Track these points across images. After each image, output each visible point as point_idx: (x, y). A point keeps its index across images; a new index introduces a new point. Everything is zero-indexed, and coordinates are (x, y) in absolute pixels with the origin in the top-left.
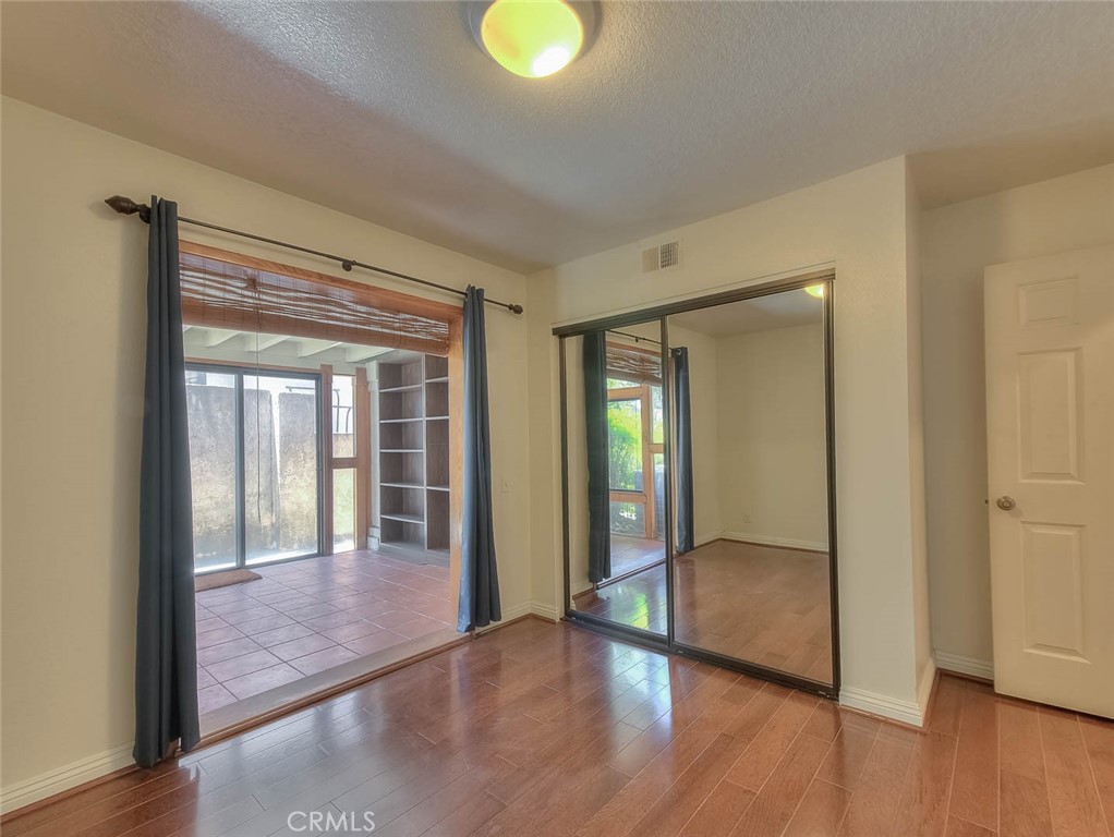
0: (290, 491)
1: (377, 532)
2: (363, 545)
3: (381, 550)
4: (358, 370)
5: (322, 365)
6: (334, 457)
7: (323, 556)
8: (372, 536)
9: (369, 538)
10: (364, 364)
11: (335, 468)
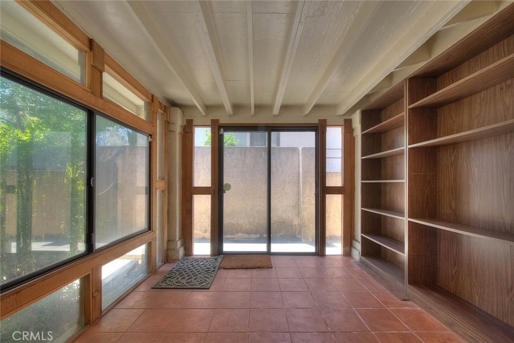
0: (307, 206)
1: (358, 246)
2: (348, 253)
3: (362, 263)
4: (346, 121)
5: (319, 120)
6: (327, 185)
7: (318, 255)
8: (355, 248)
9: (352, 248)
10: (351, 116)
11: (327, 194)
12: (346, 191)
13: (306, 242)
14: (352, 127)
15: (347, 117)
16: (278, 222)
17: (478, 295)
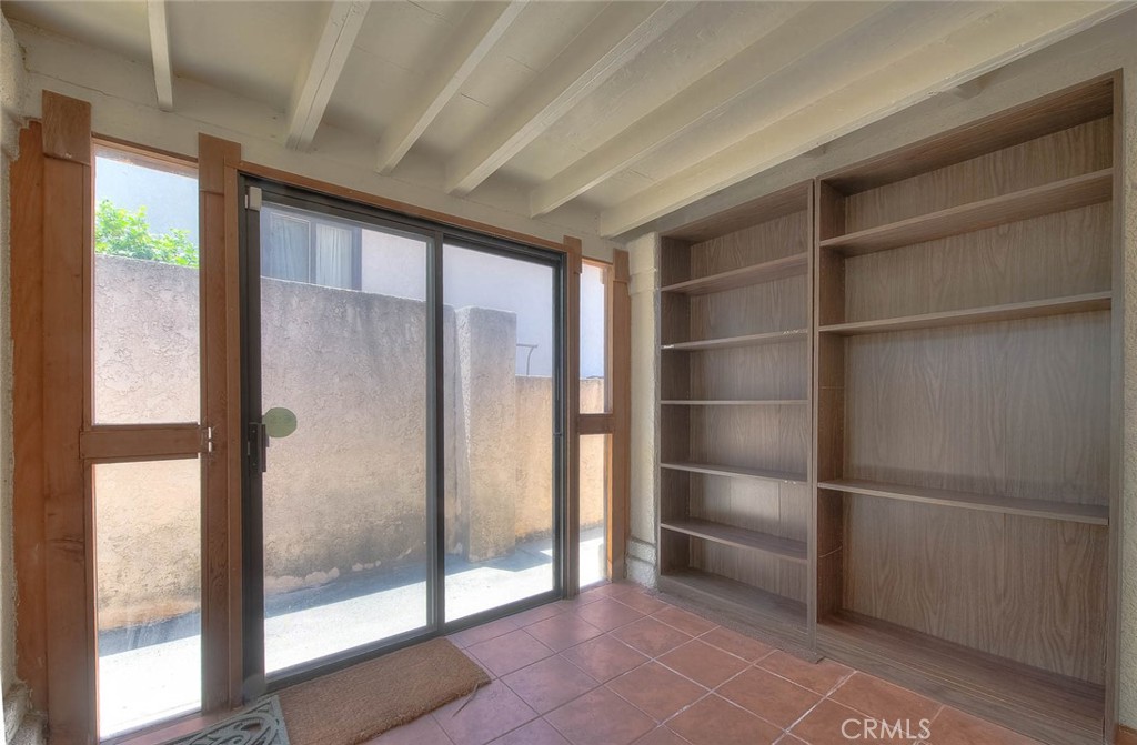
1: (649, 553)
3: (661, 589)
4: (617, 254)
5: (566, 238)
6: (581, 412)
7: (565, 597)
8: (636, 558)
9: (628, 560)
10: (625, 244)
11: (583, 433)
12: (616, 424)
13: (482, 563)
14: (628, 271)
15: (619, 246)
16: (396, 519)
17: (935, 614)
